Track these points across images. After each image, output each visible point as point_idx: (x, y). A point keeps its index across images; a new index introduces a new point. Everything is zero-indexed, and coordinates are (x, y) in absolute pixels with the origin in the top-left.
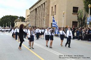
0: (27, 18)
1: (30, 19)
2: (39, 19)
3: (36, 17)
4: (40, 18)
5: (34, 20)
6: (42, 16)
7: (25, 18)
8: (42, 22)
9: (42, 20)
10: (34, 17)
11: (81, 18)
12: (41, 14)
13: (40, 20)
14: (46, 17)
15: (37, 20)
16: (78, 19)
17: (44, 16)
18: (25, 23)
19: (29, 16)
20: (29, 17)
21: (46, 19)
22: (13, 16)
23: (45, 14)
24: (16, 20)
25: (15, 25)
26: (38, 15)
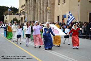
0: (21, 9)
1: (26, 10)
3: (34, 7)
4: (40, 9)
5: (32, 12)
6: (43, 6)
7: (18, 10)
8: (45, 15)
9: (45, 11)
10: (32, 7)
12: (42, 2)
13: (41, 12)
14: (50, 7)
15: (36, 12)
17: (47, 6)
18: (19, 16)
19: (24, 6)
20: (24, 8)
21: (50, 10)
22: (2, 6)
23: (48, 2)
24: (5, 13)
25: (5, 19)
26: (37, 4)
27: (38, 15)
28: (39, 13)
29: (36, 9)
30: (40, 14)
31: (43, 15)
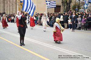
2: (8, 3)
4: (10, 2)
5: (2, 4)
9: (14, 4)
11: (67, 2)
13: (11, 4)
15: (6, 5)
16: (63, 2)
27: (8, 7)
28: (8, 5)
29: (6, 2)
30: (10, 6)
31: (13, 7)
